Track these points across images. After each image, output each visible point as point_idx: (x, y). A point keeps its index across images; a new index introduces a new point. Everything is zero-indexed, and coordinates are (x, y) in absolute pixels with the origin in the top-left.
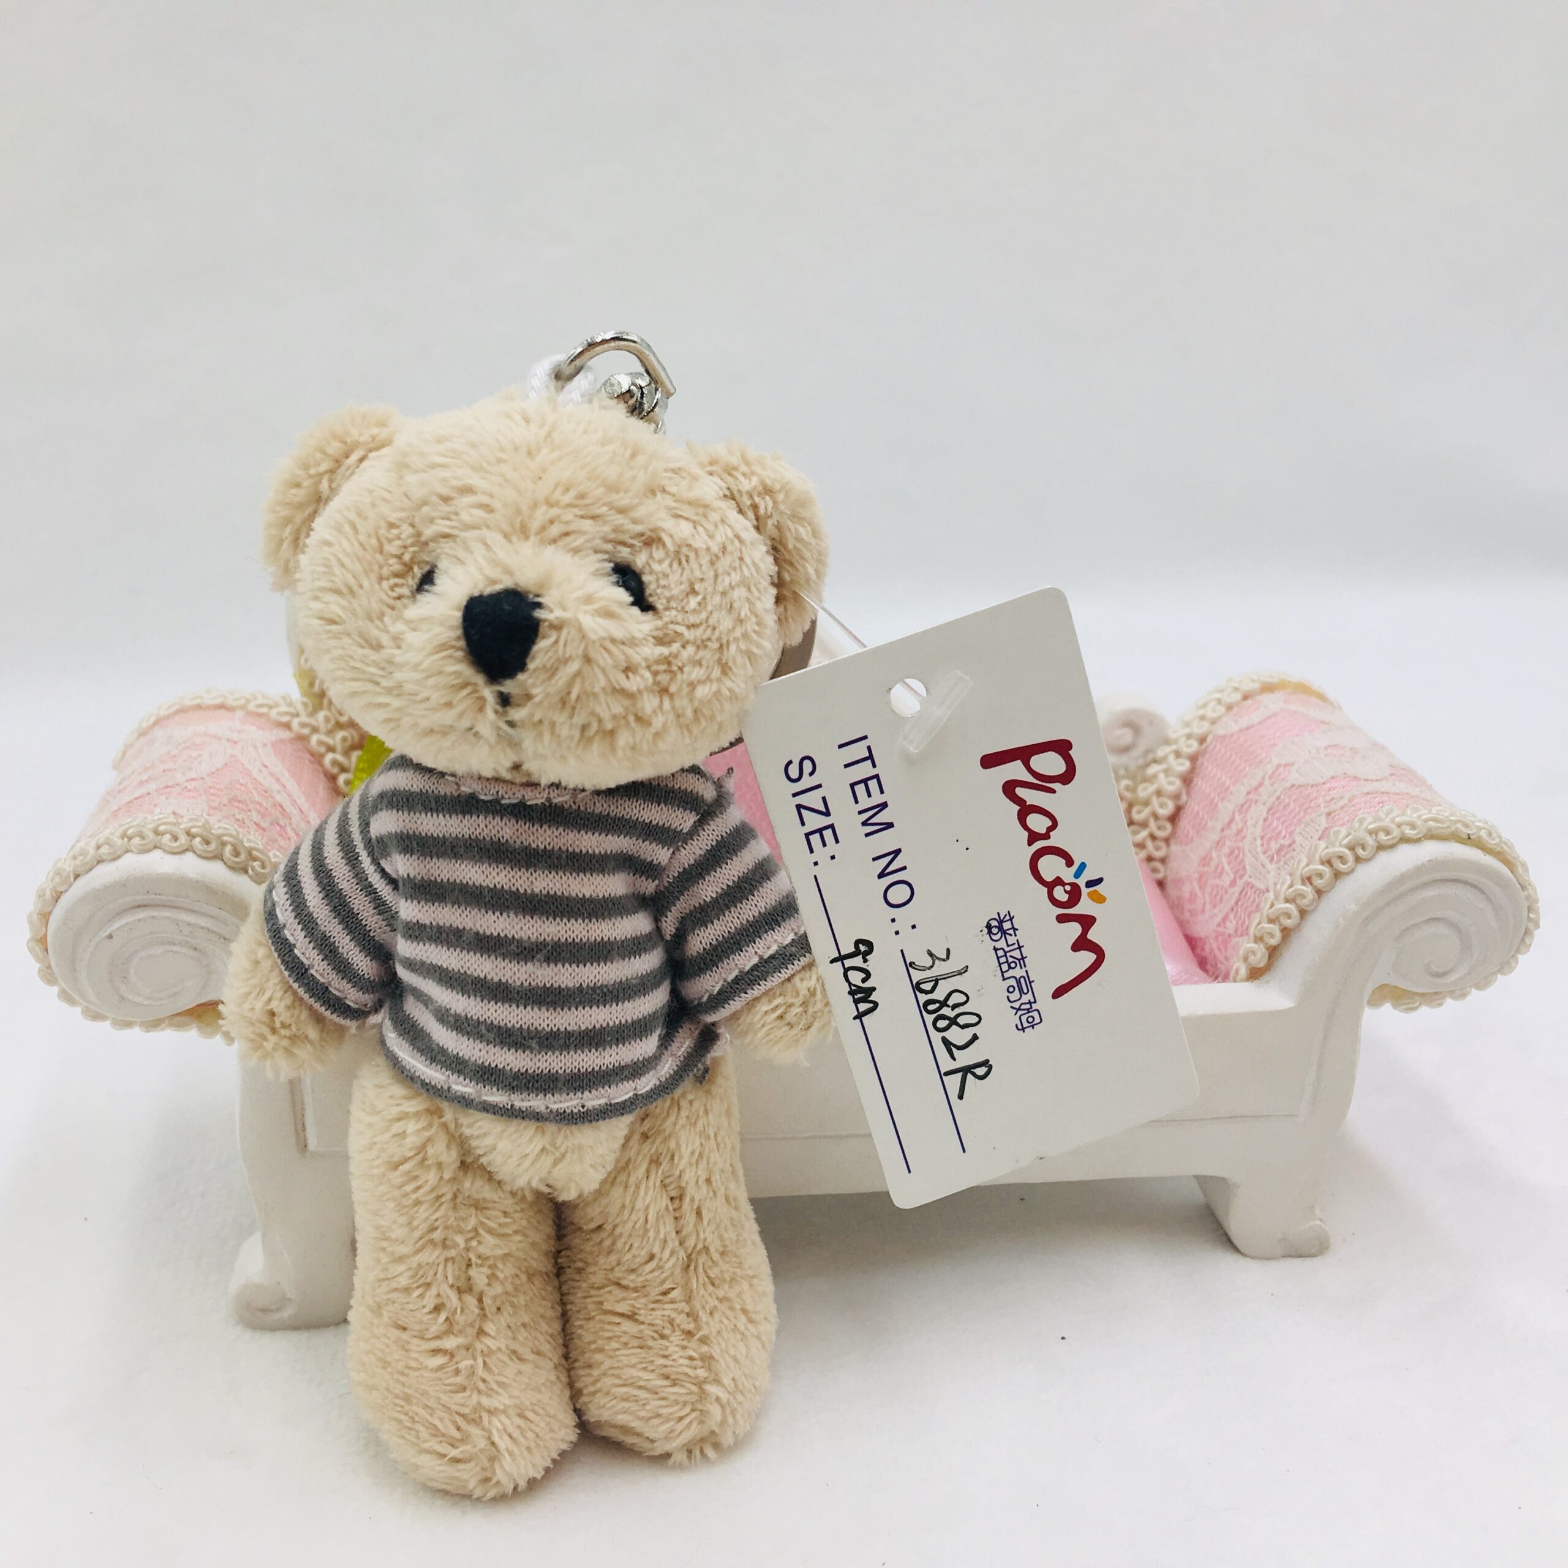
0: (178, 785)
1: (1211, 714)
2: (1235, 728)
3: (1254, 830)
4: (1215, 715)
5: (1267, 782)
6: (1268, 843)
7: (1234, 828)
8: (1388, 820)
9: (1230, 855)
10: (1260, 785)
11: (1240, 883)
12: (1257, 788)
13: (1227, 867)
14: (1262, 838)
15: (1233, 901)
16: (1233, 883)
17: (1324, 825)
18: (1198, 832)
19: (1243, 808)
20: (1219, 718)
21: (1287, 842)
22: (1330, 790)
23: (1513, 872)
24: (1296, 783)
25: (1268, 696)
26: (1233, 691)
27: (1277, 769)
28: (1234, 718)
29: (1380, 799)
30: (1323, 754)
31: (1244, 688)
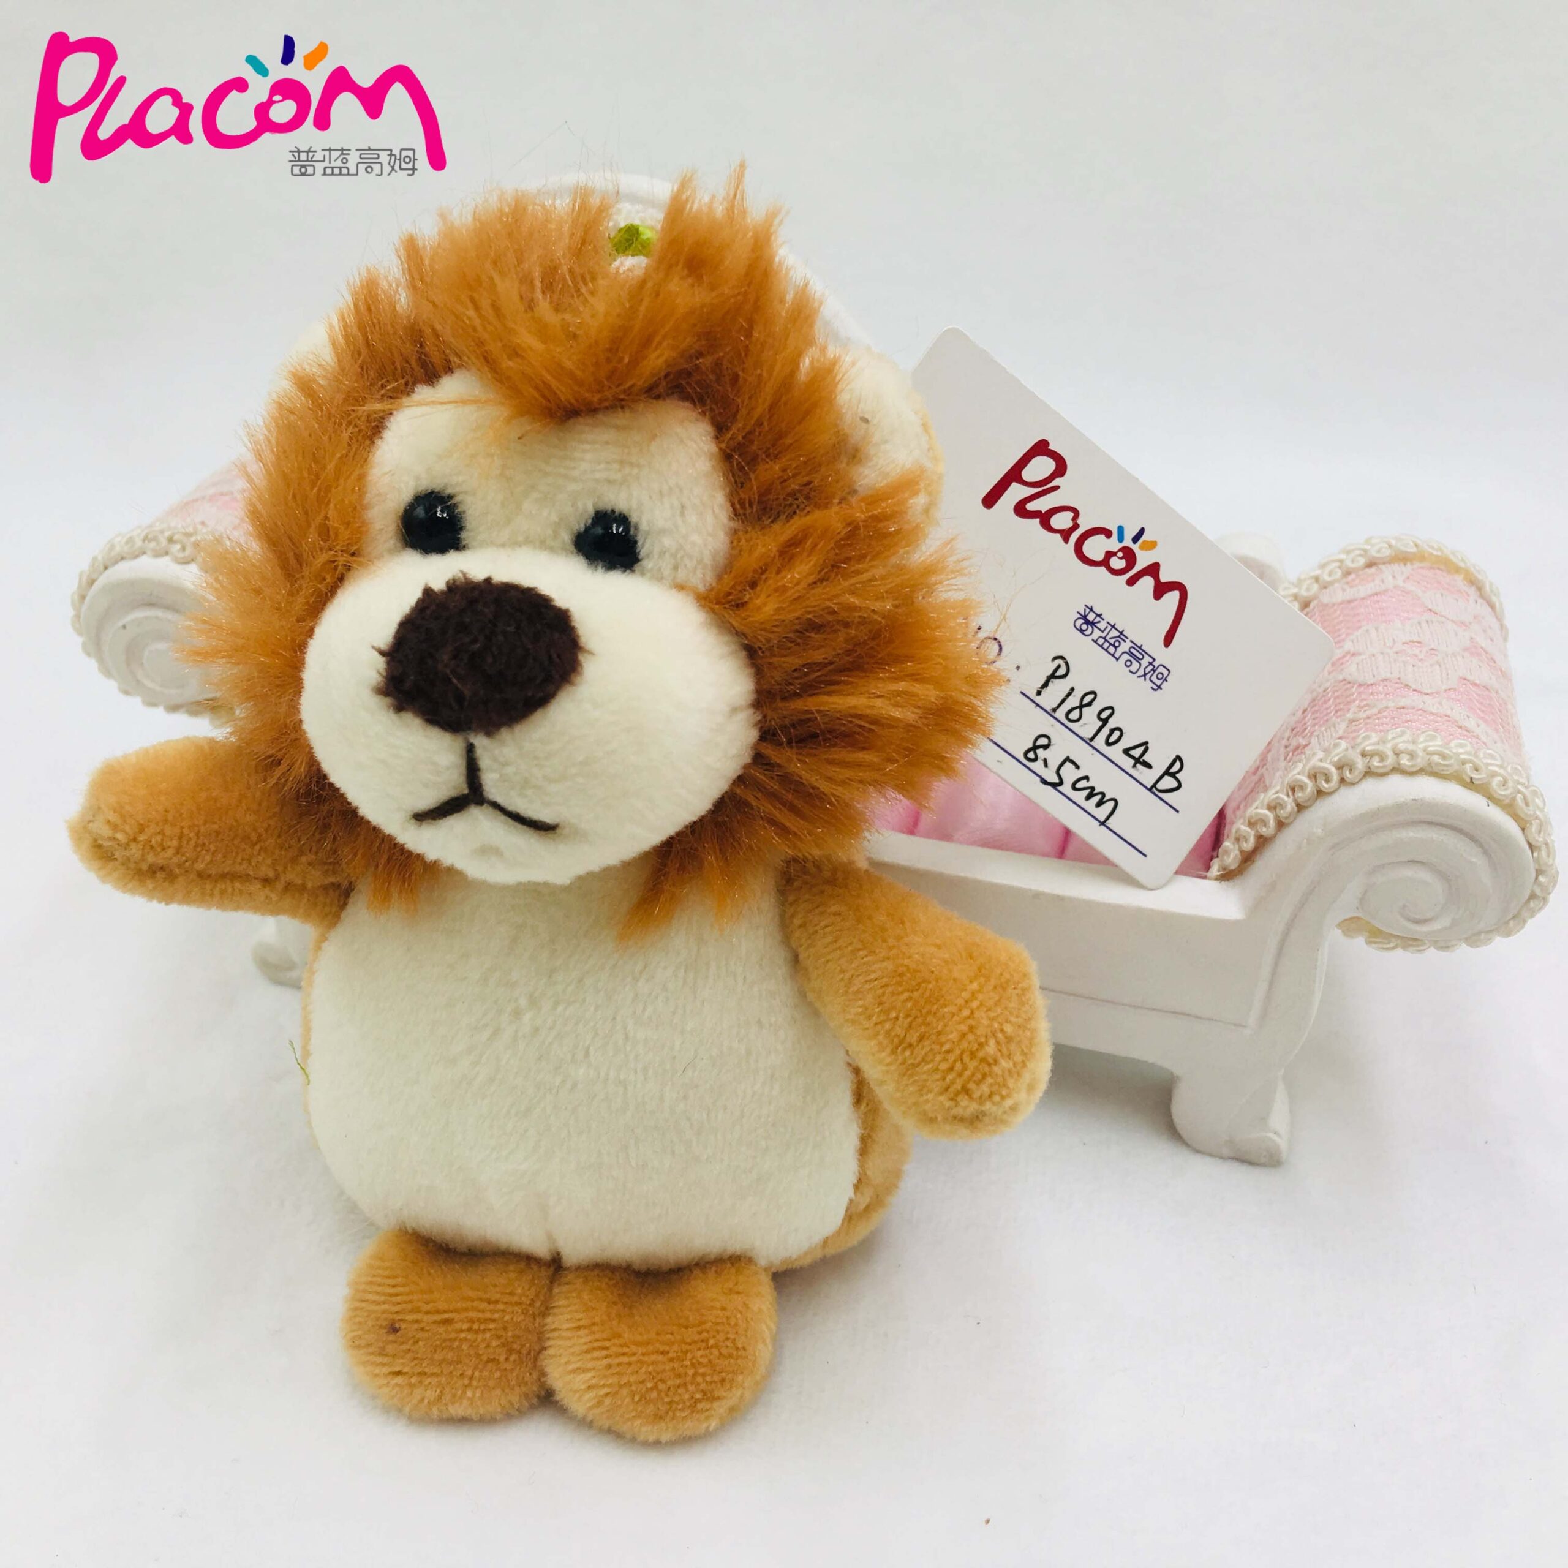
1: (1326, 577)
17: (1341, 733)
22: (1372, 694)
23: (1523, 830)
24: (1349, 678)
25: (1396, 567)
26: (1360, 555)
27: (1344, 657)
28: (1346, 587)
29: (1408, 717)
30: (1395, 650)
31: (1374, 553)
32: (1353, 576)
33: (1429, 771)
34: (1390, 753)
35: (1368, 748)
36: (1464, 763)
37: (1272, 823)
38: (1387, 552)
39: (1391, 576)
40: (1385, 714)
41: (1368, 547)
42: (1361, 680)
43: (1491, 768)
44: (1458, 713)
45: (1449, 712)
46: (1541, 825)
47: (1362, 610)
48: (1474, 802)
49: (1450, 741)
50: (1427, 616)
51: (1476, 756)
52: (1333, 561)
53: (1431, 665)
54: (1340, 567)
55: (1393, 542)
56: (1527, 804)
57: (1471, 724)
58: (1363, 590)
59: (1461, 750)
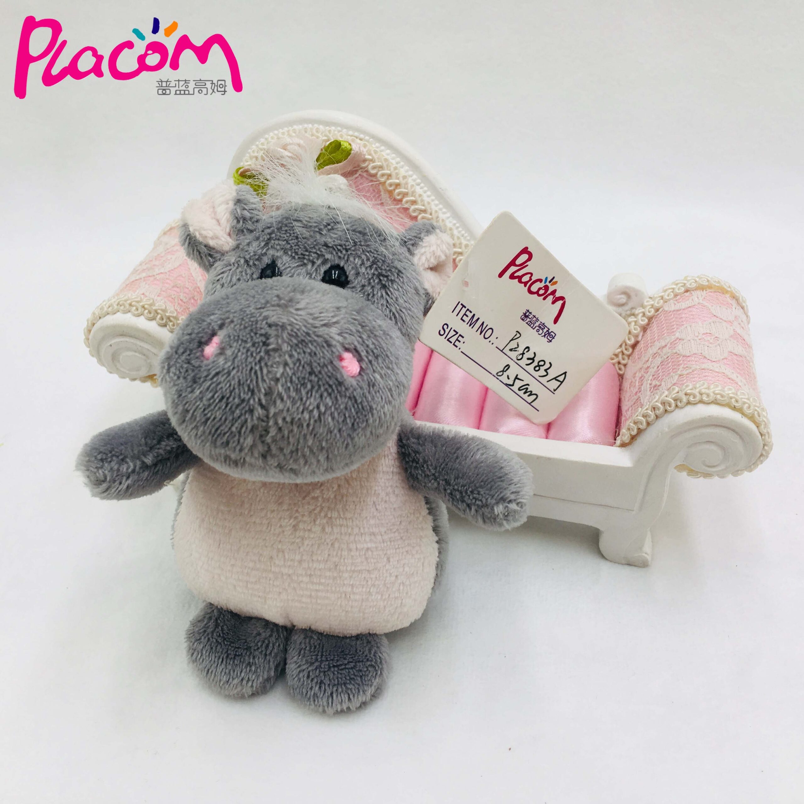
0: (154, 276)
1: (666, 297)
2: (673, 308)
3: (652, 371)
4: (668, 298)
5: (668, 345)
6: (654, 379)
7: (648, 364)
8: (697, 390)
9: (641, 378)
10: (666, 346)
11: (639, 394)
12: (663, 347)
13: (637, 384)
14: (653, 376)
15: (633, 403)
16: (636, 393)
17: (675, 381)
18: (639, 358)
19: (655, 355)
20: (669, 300)
21: (658, 383)
22: (689, 361)
23: (757, 427)
24: (678, 352)
25: (699, 292)
26: (682, 286)
27: (675, 340)
28: (676, 302)
29: (707, 374)
30: (699, 338)
31: (688, 285)
32: (678, 297)
33: (715, 402)
34: (698, 394)
35: (688, 391)
36: (731, 398)
37: (645, 424)
38: (694, 285)
39: (697, 297)
40: (695, 372)
41: (686, 282)
42: (684, 354)
43: (743, 400)
44: (728, 371)
45: (724, 371)
46: (766, 424)
47: (683, 316)
48: (736, 416)
49: (725, 386)
50: (714, 319)
51: (737, 394)
52: (669, 289)
53: (716, 346)
54: (673, 292)
55: (697, 279)
56: (759, 416)
57: (734, 376)
58: (683, 305)
59: (730, 392)
